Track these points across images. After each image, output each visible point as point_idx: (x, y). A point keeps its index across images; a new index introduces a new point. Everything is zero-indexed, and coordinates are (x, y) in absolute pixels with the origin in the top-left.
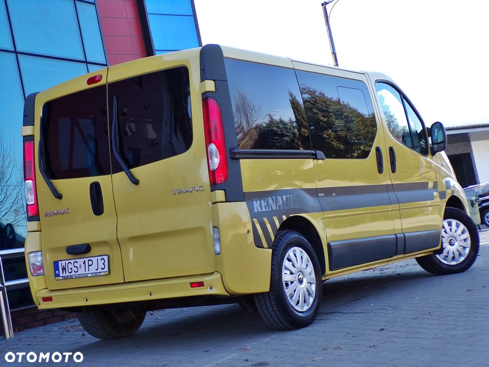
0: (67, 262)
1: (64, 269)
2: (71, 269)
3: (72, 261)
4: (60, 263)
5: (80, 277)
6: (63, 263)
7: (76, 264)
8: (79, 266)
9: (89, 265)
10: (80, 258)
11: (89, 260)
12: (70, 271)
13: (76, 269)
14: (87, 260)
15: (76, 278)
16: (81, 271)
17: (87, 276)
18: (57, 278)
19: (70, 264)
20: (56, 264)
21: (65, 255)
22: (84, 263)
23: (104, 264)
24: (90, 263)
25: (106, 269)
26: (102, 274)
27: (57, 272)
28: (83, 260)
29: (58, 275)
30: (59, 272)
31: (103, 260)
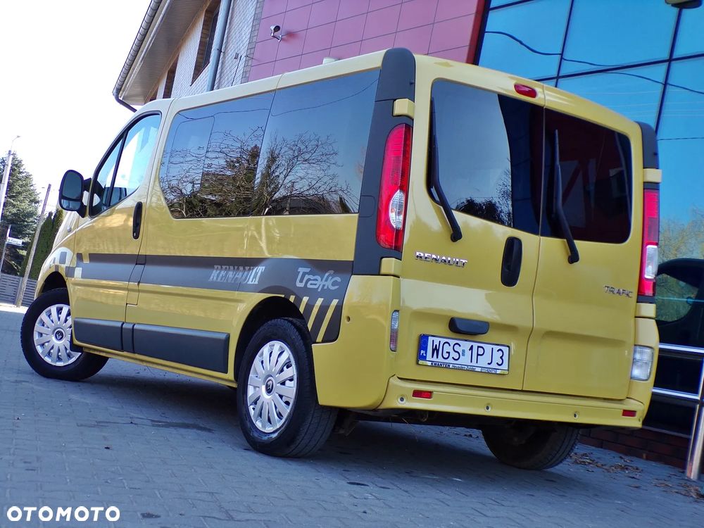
0: (443, 341)
1: (435, 350)
2: (449, 353)
3: (452, 342)
4: (430, 339)
5: (461, 369)
6: (437, 340)
7: (457, 348)
8: (463, 352)
9: (478, 355)
10: (466, 341)
11: (478, 347)
12: (446, 355)
13: (456, 356)
14: (475, 345)
15: (455, 368)
16: (465, 360)
17: (473, 371)
18: (421, 362)
19: (446, 345)
20: (423, 341)
21: (443, 329)
22: (471, 348)
23: (501, 358)
24: (481, 351)
25: (505, 366)
26: (498, 372)
27: (422, 352)
28: (469, 344)
29: (424, 358)
30: (426, 354)
31: (500, 352)
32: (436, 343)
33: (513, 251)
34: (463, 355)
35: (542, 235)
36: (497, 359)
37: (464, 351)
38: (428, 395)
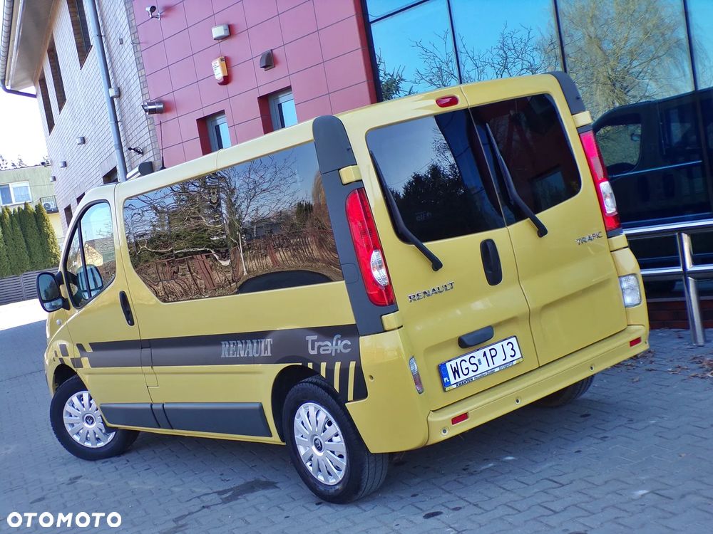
0: (458, 361)
1: (456, 372)
2: (467, 368)
3: (467, 358)
4: (448, 365)
5: (483, 376)
6: (453, 363)
7: (473, 361)
8: (479, 362)
9: (492, 357)
10: (478, 350)
11: (490, 350)
12: (466, 372)
13: (474, 368)
14: (487, 350)
15: (477, 379)
16: (483, 368)
17: (493, 372)
18: (447, 389)
19: (463, 362)
20: (442, 370)
21: (456, 350)
22: (485, 354)
23: (512, 349)
24: (493, 353)
25: (518, 355)
26: (514, 363)
27: (445, 379)
28: (481, 352)
29: (449, 384)
30: (449, 379)
31: (510, 344)
32: (454, 365)
33: (489, 252)
34: (480, 363)
35: (508, 225)
36: (509, 352)
37: (479, 360)
38: (464, 417)
